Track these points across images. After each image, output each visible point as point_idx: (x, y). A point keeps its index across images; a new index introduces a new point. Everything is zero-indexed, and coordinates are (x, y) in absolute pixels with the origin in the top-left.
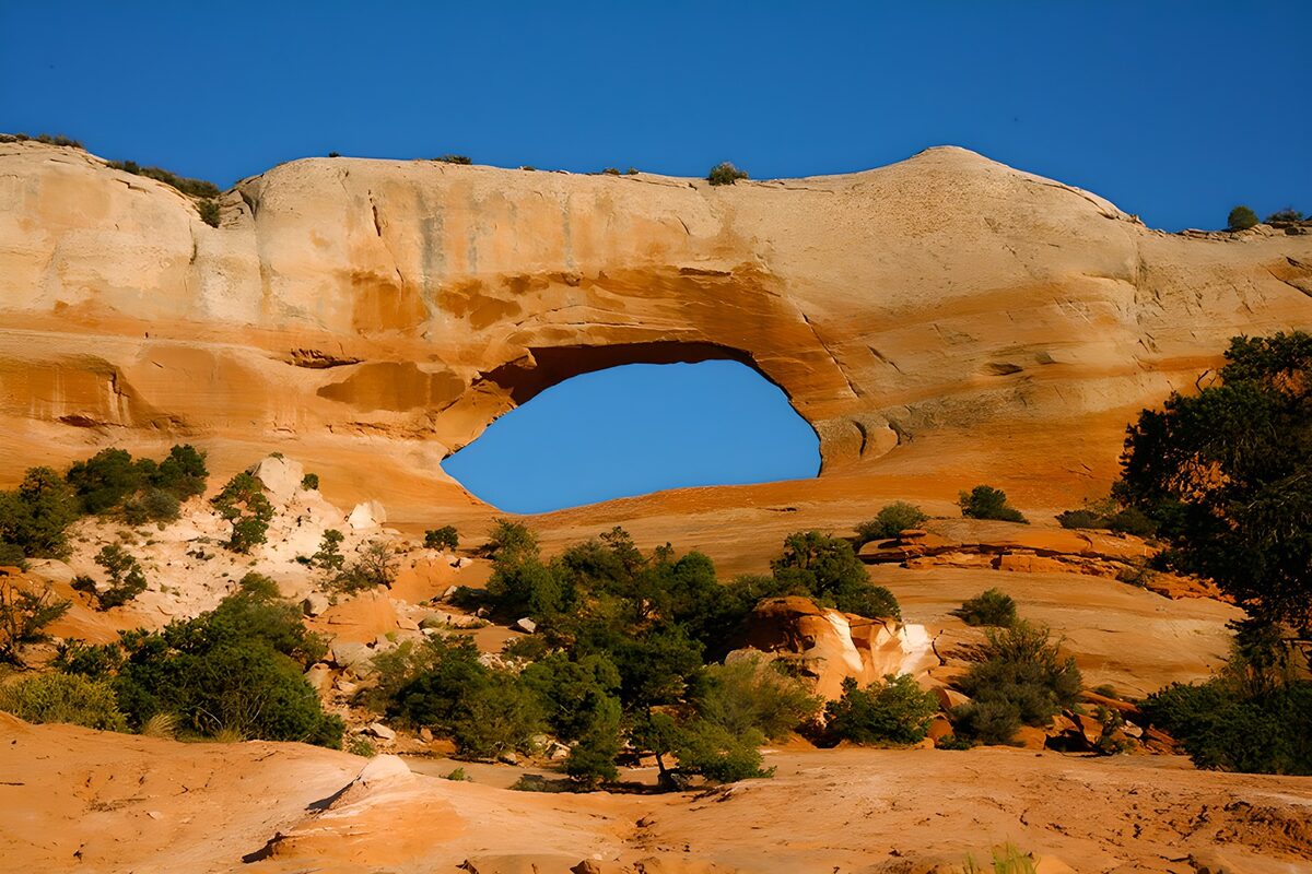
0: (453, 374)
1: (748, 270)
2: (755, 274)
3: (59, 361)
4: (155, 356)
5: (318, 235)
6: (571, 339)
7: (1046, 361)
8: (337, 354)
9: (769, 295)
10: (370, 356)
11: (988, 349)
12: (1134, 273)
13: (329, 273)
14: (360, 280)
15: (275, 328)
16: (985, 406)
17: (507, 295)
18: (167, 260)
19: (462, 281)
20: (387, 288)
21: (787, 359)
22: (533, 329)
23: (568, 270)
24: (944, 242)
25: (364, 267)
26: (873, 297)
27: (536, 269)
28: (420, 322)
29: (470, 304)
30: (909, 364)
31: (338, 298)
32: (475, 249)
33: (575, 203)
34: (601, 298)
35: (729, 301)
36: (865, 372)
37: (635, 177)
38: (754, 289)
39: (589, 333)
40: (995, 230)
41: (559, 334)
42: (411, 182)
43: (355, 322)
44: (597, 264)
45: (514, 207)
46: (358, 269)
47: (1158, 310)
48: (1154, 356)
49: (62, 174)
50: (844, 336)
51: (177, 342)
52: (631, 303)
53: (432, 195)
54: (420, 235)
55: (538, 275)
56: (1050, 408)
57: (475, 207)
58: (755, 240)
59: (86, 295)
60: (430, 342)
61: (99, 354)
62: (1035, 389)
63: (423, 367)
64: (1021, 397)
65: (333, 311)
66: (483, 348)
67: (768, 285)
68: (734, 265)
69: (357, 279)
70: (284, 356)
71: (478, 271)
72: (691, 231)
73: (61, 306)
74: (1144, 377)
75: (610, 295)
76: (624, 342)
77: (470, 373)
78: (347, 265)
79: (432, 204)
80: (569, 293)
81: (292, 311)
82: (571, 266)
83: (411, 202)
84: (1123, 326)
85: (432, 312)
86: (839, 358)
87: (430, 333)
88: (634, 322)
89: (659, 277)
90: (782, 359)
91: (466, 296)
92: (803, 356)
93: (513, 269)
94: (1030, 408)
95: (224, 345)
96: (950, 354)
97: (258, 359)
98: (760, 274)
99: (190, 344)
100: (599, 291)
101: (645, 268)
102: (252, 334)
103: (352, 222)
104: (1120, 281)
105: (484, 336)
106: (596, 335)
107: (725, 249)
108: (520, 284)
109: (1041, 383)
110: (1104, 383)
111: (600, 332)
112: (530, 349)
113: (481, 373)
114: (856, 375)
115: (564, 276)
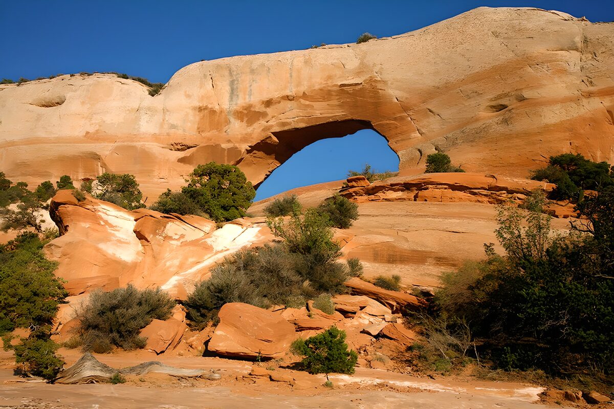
0: (237, 148)
1: (372, 80)
2: (374, 81)
3: (80, 155)
4: (118, 150)
5: (187, 93)
6: (289, 126)
7: (522, 99)
8: (189, 143)
9: (380, 91)
10: (202, 143)
11: (488, 97)
12: (580, 45)
13: (189, 108)
14: (201, 110)
15: (165, 134)
16: (485, 129)
17: (262, 109)
18: (128, 110)
19: (244, 105)
20: (213, 112)
21: (388, 122)
22: (273, 123)
23: (289, 94)
24: (468, 48)
25: (204, 104)
26: (430, 82)
27: (276, 95)
28: (226, 126)
29: (247, 115)
30: (447, 113)
31: (192, 119)
32: (251, 90)
33: (295, 63)
34: (303, 105)
35: (361, 97)
36: (425, 122)
37: (323, 47)
38: (373, 88)
39: (297, 122)
40: (497, 36)
41: (284, 124)
42: (227, 65)
43: (198, 128)
44: (303, 88)
45: (269, 69)
46: (201, 105)
47: (594, 63)
48: (591, 89)
49: (99, 82)
50: (415, 105)
51: (126, 143)
52: (316, 105)
53: (235, 69)
54: (229, 87)
55: (277, 98)
56: (521, 124)
57: (252, 71)
58: (374, 65)
59: (97, 127)
60: (228, 134)
61: (94, 151)
62: (514, 115)
63: (224, 146)
64: (506, 121)
65: (189, 124)
66: (251, 134)
67: (379, 86)
68: (364, 78)
69: (200, 109)
70: (169, 147)
71: (252, 99)
72: (346, 67)
73: (87, 133)
74: (585, 101)
75: (307, 103)
76: (313, 124)
77: (244, 147)
78: (197, 104)
79: (235, 73)
80: (289, 104)
81: (173, 126)
82: (291, 92)
83: (227, 73)
84: (571, 74)
85: (231, 120)
86: (412, 117)
87: (228, 130)
88: (317, 114)
89: (329, 90)
90: (385, 122)
91: (245, 112)
92: (395, 119)
93: (266, 97)
94: (510, 126)
95: (142, 143)
96: (467, 104)
97: (155, 148)
98: (376, 81)
99: (130, 144)
100: (302, 101)
101: (324, 87)
102: (156, 138)
103: (202, 86)
104: (571, 51)
105: (251, 129)
106: (301, 122)
107: (360, 72)
108: (268, 103)
109: (518, 111)
110: (557, 108)
111: (302, 121)
112: (272, 133)
113: (249, 146)
114: (421, 125)
115: (288, 96)
